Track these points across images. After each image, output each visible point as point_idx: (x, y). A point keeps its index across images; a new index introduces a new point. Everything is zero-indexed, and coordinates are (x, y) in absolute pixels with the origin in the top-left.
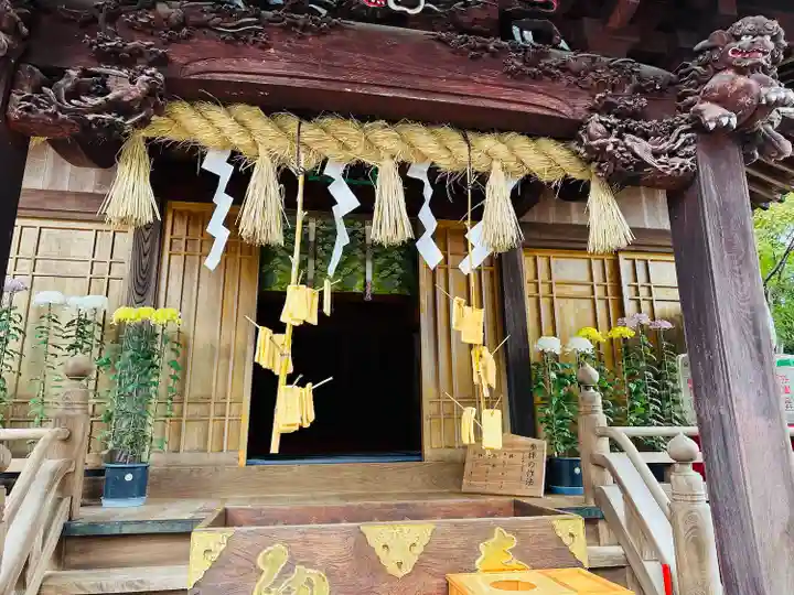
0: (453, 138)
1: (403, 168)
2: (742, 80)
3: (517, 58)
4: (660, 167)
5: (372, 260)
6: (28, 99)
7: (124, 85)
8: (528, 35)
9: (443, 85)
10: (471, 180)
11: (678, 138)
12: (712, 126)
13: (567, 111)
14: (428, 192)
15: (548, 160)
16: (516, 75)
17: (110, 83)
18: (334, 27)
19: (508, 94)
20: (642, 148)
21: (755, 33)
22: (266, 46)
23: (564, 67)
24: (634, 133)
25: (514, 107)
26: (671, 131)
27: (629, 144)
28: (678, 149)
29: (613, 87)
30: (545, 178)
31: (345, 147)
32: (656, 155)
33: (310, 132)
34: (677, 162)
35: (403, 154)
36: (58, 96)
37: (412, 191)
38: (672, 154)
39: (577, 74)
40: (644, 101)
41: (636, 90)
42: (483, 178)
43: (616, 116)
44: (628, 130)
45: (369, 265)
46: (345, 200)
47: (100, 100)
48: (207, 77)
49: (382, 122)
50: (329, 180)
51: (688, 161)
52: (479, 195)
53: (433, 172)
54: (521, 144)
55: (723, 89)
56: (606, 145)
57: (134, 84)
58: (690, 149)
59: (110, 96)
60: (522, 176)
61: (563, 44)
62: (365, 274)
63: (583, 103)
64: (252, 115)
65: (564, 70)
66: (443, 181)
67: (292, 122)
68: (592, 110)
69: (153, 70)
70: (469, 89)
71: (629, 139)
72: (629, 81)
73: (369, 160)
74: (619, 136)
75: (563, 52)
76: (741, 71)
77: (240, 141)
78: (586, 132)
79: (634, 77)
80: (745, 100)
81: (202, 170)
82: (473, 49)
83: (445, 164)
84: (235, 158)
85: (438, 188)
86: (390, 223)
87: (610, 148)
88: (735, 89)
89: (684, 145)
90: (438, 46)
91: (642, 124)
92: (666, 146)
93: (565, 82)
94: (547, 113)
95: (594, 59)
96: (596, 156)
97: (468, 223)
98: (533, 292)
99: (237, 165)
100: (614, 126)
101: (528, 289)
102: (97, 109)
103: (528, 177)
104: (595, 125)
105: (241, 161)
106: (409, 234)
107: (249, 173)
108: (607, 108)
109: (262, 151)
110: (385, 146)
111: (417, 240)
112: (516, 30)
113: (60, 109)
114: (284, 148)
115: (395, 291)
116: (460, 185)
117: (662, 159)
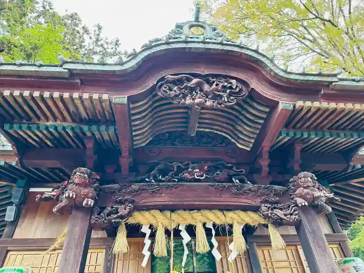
0: (219, 213)
1: (204, 225)
2: (306, 191)
3: (235, 189)
4: (288, 219)
5: (196, 257)
6: (96, 218)
7: (123, 210)
8: (237, 181)
9: (213, 199)
10: (227, 228)
11: (292, 209)
12: (300, 205)
13: (253, 203)
14: (214, 232)
15: (252, 219)
16: (236, 194)
17: (119, 210)
18: (180, 185)
19: (234, 200)
20: (280, 213)
21: (305, 177)
22: (162, 193)
23: (250, 190)
24: (277, 209)
25: (237, 203)
26: (289, 207)
27: (276, 213)
28: (293, 213)
29: (267, 195)
30: (252, 224)
31: (185, 219)
32: (285, 215)
33: (174, 216)
34: (293, 217)
35: (204, 220)
36: (105, 215)
37: (208, 232)
38: (291, 214)
39: (254, 192)
40: (278, 198)
41: (275, 195)
42: (231, 226)
43: (270, 204)
44: (275, 208)
45: (194, 259)
46: (186, 237)
47: (116, 216)
48: (145, 204)
49: (196, 211)
50: (181, 231)
51: (297, 217)
52: (231, 233)
53: (214, 225)
54: (242, 214)
55: (301, 194)
56: (268, 214)
57: (125, 209)
58: (297, 212)
59: (119, 214)
60: (244, 224)
61: (249, 182)
62: (193, 263)
63: (259, 200)
64: (157, 213)
65: (250, 191)
66: (218, 228)
67: (168, 213)
68: (262, 202)
69: (130, 205)
70: (222, 199)
71: (276, 211)
72: (272, 192)
73: (193, 223)
74: (272, 210)
75: (249, 185)
76: (305, 188)
77: (153, 222)
78: (261, 209)
79: (273, 191)
80: (308, 196)
81: (141, 232)
82: (222, 187)
83: (218, 222)
84: (151, 227)
85: (217, 231)
86: (202, 245)
87: (270, 215)
88: (304, 194)
89: (294, 211)
90: (211, 187)
91: (279, 205)
92: (288, 212)
93: (251, 195)
94: (247, 204)
95: (259, 187)
96: (266, 217)
97: (228, 243)
98: (265, 266)
99: (152, 230)
100: (269, 207)
101: (262, 265)
102: (115, 219)
103: (247, 224)
104: (263, 208)
105: (153, 228)
106: (208, 249)
107: (156, 231)
108: (266, 202)
109: (160, 224)
110: (198, 219)
111: (212, 250)
112: (234, 179)
113: (105, 220)
114: (166, 223)
115: (207, 270)
116: (224, 229)
117: (288, 217)
